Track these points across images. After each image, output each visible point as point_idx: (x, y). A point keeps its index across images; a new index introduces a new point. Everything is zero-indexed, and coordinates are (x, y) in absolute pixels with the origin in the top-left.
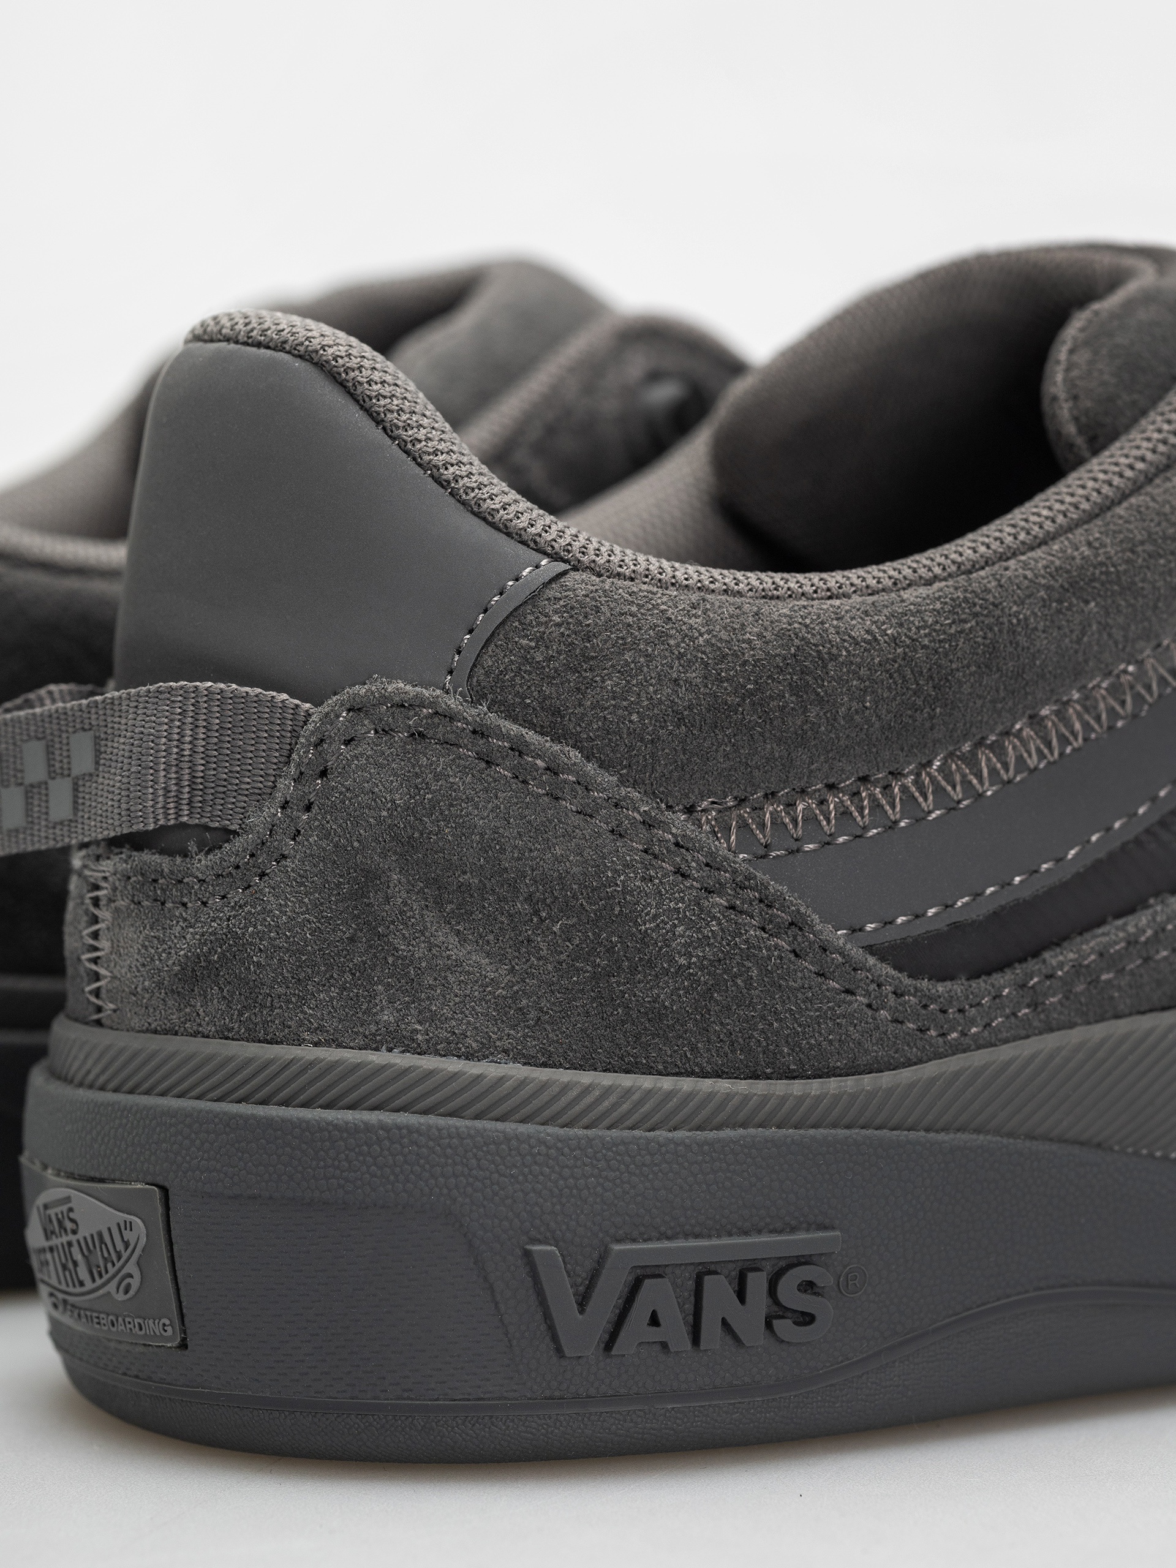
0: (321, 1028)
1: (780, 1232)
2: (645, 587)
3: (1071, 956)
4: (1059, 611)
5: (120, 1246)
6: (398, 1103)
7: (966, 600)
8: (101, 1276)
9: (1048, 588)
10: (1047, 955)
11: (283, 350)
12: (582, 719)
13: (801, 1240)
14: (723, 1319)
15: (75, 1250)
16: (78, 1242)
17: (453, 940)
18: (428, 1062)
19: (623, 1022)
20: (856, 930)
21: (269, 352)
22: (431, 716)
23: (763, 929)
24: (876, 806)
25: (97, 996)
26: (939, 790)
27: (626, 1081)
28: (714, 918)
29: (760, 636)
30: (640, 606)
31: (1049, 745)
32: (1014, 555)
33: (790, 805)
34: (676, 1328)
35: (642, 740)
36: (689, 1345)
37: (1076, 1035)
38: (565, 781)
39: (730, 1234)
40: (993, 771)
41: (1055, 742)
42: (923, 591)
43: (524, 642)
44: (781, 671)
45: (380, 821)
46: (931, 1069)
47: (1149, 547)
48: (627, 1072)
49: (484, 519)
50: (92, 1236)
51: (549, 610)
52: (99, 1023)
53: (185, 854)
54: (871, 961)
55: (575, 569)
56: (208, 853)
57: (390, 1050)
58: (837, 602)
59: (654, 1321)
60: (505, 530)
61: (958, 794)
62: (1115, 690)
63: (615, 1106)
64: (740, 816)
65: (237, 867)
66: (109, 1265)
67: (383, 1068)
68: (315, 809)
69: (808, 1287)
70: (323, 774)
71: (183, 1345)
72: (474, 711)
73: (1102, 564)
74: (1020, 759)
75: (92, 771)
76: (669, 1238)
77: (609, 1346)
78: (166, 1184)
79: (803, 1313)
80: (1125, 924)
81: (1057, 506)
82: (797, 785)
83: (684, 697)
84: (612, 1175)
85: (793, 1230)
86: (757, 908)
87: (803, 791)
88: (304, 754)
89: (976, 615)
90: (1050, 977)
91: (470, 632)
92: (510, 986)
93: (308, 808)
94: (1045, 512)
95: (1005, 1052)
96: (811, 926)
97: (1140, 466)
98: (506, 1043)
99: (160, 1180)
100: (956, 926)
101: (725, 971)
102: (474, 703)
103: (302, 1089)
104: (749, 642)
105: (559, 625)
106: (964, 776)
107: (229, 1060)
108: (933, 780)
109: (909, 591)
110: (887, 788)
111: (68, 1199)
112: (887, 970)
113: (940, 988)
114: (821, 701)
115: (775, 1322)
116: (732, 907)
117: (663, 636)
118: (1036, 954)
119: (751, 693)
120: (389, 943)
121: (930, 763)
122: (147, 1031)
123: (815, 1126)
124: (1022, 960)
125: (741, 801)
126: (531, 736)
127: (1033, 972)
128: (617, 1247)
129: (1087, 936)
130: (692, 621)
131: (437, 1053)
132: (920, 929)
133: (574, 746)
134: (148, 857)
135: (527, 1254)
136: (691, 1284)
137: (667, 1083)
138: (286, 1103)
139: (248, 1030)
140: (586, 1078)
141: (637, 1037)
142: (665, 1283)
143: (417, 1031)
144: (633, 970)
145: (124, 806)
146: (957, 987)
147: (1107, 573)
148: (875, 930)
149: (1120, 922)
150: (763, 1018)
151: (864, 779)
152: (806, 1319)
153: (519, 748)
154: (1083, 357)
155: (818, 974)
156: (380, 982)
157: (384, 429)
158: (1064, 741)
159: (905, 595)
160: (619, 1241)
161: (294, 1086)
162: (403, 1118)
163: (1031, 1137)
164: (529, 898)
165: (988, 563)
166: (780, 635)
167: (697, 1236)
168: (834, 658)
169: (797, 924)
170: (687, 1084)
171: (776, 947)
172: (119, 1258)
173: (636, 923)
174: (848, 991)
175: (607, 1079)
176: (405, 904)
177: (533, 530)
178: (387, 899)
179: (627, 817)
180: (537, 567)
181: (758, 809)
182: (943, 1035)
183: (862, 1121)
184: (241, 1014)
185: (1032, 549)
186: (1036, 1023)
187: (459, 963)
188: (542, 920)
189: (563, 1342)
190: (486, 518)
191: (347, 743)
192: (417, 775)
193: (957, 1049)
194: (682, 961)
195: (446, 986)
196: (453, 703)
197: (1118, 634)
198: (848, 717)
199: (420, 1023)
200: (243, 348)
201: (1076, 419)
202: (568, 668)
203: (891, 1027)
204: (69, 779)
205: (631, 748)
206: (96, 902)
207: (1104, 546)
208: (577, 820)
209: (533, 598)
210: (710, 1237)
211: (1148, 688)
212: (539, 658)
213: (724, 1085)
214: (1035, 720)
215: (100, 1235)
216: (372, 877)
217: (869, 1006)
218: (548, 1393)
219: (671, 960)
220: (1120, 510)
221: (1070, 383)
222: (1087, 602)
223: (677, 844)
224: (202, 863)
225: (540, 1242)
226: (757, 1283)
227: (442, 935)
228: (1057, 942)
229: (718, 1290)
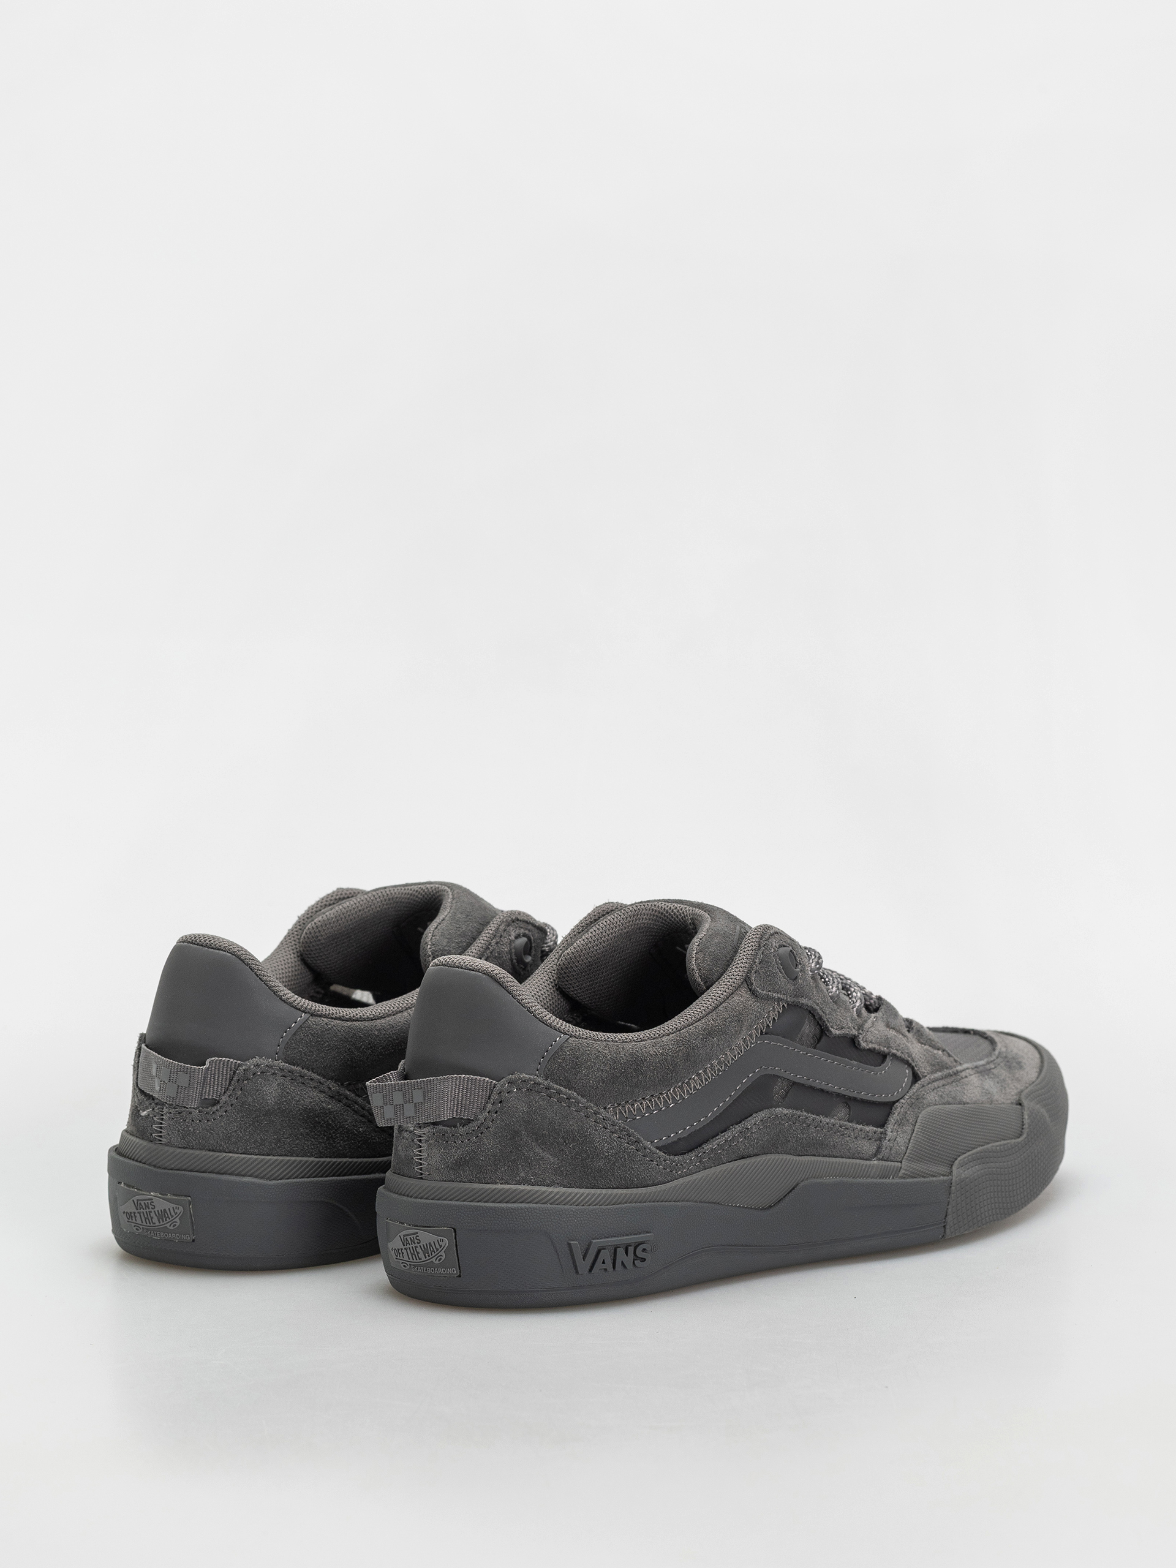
0: (502, 1179)
1: (636, 1234)
2: (591, 1041)
3: (711, 1146)
4: (706, 1041)
5: (438, 1247)
6: (528, 1201)
7: (681, 1040)
8: (429, 1256)
9: (703, 1034)
10: (704, 1146)
11: (479, 972)
12: (576, 1083)
13: (642, 1237)
14: (622, 1262)
15: (419, 1250)
16: (420, 1246)
17: (541, 1150)
18: (536, 1188)
19: (591, 1173)
20: (652, 1142)
21: (474, 972)
22: (533, 1084)
23: (628, 1143)
24: (656, 1104)
25: (421, 1170)
26: (673, 1098)
27: (593, 1191)
28: (615, 1141)
29: (625, 1055)
30: (591, 1048)
31: (702, 1081)
32: (692, 1024)
33: (633, 1105)
34: (609, 1262)
35: (593, 1088)
36: (612, 1269)
37: (713, 1170)
38: (572, 1102)
39: (623, 1236)
40: (688, 1091)
41: (704, 1081)
42: (667, 1037)
43: (559, 1061)
44: (631, 1065)
45: (519, 1116)
46: (675, 1182)
47: (729, 1020)
48: (592, 1188)
49: (544, 1023)
50: (427, 1245)
51: (566, 1050)
52: (422, 1178)
53: (455, 1127)
54: (658, 1151)
55: (571, 1037)
56: (463, 1127)
57: (524, 1185)
58: (644, 1043)
59: (604, 1263)
60: (550, 1026)
61: (678, 1098)
62: (719, 1063)
63: (590, 1199)
64: (619, 1109)
65: (474, 1131)
66: (433, 1253)
67: (523, 1190)
68: (499, 1113)
69: (644, 1250)
70: (501, 1102)
71: (460, 1276)
72: (546, 1082)
73: (717, 1026)
74: (694, 1086)
75: (423, 1101)
76: (607, 1238)
77: (590, 1271)
78: (455, 1228)
79: (642, 1258)
80: (724, 1135)
81: (702, 1008)
82: (634, 1098)
83: (605, 1074)
84: (591, 1219)
85: (640, 1234)
86: (626, 1137)
87: (636, 1101)
88: (495, 1096)
89: (684, 1044)
90: (704, 1153)
91: (543, 1058)
92: (558, 1164)
93: (496, 1113)
94: (699, 1010)
95: (694, 1176)
96: (642, 1142)
97: (725, 994)
98: (558, 1181)
99: (453, 1226)
100: (679, 1139)
101: (619, 1157)
102: (546, 1080)
103: (499, 1197)
104: (622, 1057)
105: (569, 1055)
106: (680, 1093)
107: (474, 1189)
108: (671, 1094)
109: (664, 1037)
110: (659, 1098)
111: (417, 1233)
112: (661, 1154)
113: (676, 1158)
114: (642, 1074)
115: (635, 1261)
116: (619, 1137)
117: (598, 1057)
118: (700, 1146)
119: (623, 1072)
120: (522, 1152)
121: (670, 1090)
122: (442, 1181)
123: (645, 1202)
124: (697, 1148)
125: (619, 1104)
126: (562, 1089)
127: (699, 1152)
128: (594, 1241)
129: (714, 1139)
130: (606, 1051)
131: (538, 1185)
132: (670, 1141)
133: (575, 1091)
134: (441, 1127)
135: (569, 1244)
136: (613, 1251)
137: (604, 1191)
138: (493, 1202)
139: (479, 1180)
140: (582, 1191)
141: (595, 1178)
142: (606, 1251)
143: (532, 1179)
144: (593, 1158)
145: (437, 1113)
146: (681, 1158)
147: (718, 1029)
148: (658, 1142)
149: (723, 1134)
150: (629, 1170)
151: (652, 1096)
152: (643, 1260)
153: (559, 1092)
154: (701, 955)
155: (643, 1156)
156: (520, 1164)
157: (512, 996)
158: (706, 1080)
159: (663, 1039)
160: (594, 1239)
161: (496, 1196)
162: (531, 1205)
163: (701, 1202)
164: (563, 1137)
165: (685, 1027)
166: (630, 1054)
167: (615, 1237)
168: (645, 1061)
169: (638, 1141)
170: (610, 1191)
171: (632, 1149)
172: (437, 1250)
173: (593, 1144)
174: (651, 1161)
175: (588, 1191)
176: (526, 1140)
177: (558, 1026)
178: (521, 1140)
179: (590, 1112)
180: (561, 1037)
181: (624, 1107)
182: (677, 1172)
183: (665, 1200)
184: (476, 1175)
185: (696, 1022)
186: (701, 1167)
187: (543, 1158)
188: (566, 1144)
189: (579, 1269)
190: (545, 1023)
191: (508, 1093)
192: (530, 1102)
193: (681, 1176)
194: (607, 1154)
195: (540, 1165)
196: (540, 1080)
197: (721, 1047)
198: (650, 1078)
199: (532, 1176)
200: (465, 970)
201: (701, 976)
202: (572, 1067)
203: (664, 1171)
204: (412, 1105)
205: (590, 1091)
206: (420, 1141)
207: (717, 1020)
208: (576, 1113)
209: (561, 1048)
210: (618, 1237)
211: (729, 1062)
212: (564, 1065)
213: (620, 1191)
214: (698, 1075)
215: (430, 1243)
216: (517, 1133)
217: (657, 1165)
218: (573, 1285)
219: (604, 1154)
220: (720, 1008)
221: (698, 965)
222: (713, 1038)
223: (604, 1119)
224: (462, 1130)
225: (572, 1241)
226: (631, 1250)
227: (538, 1150)
228: (706, 1141)
229: (621, 1252)
